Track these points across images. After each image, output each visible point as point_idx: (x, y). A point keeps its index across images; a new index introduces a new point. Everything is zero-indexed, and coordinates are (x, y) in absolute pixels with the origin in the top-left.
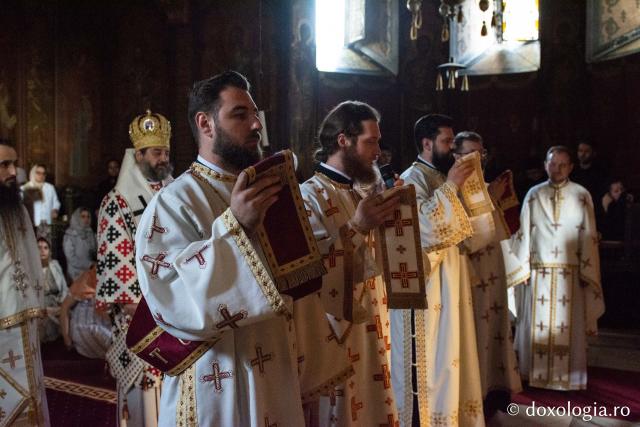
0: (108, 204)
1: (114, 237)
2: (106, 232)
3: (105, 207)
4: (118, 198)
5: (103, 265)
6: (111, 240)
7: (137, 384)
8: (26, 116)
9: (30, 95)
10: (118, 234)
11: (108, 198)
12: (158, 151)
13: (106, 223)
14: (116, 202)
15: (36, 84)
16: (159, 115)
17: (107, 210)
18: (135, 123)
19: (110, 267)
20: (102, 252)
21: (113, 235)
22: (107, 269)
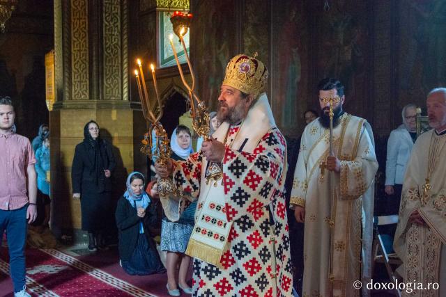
15: (252, 41)
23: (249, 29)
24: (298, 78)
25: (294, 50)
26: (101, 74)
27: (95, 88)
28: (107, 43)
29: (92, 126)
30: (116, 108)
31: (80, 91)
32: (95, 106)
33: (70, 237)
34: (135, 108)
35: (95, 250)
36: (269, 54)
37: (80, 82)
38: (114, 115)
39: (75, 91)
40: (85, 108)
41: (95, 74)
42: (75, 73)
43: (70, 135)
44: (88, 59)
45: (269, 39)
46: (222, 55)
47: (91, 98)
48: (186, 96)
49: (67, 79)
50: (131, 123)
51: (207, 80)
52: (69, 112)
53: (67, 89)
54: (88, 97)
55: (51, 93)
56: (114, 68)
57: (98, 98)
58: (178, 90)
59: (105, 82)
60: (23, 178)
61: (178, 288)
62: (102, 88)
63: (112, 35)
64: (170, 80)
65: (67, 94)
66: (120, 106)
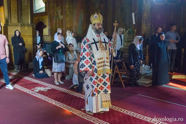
0: (84, 41)
1: (85, 51)
2: (83, 49)
3: (83, 42)
4: (87, 39)
5: (81, 59)
6: (84, 52)
7: (91, 94)
8: (66, 16)
9: (67, 9)
10: (86, 50)
11: (84, 39)
12: (99, 24)
13: (83, 47)
14: (86, 41)
15: (68, 6)
16: (99, 14)
17: (83, 43)
18: (92, 16)
19: (83, 60)
20: (81, 55)
21: (85, 50)
22: (82, 60)
23: (68, 2)
24: (83, 18)
25: (81, 10)
26: (21, 15)
27: (20, 19)
28: (23, 4)
29: (17, 32)
30: (27, 26)
31: (14, 20)
32: (20, 25)
33: (12, 67)
34: (33, 26)
35: (19, 71)
36: (73, 10)
37: (14, 17)
38: (26, 28)
39: (13, 20)
40: (16, 25)
41: (19, 14)
42: (12, 14)
43: (11, 34)
44: (17, 9)
45: (73, 6)
46: (58, 10)
47: (18, 22)
48: (44, 22)
49: (9, 16)
50: (32, 31)
51: (53, 18)
52: (11, 27)
53: (10, 19)
54: (17, 22)
55: (3, 20)
56: (26, 13)
57: (21, 23)
58: (41, 20)
59: (23, 18)
60: (4, 49)
61: (58, 82)
62: (22, 19)
63: (25, 2)
64: (38, 17)
65: (10, 21)
66: (28, 25)
